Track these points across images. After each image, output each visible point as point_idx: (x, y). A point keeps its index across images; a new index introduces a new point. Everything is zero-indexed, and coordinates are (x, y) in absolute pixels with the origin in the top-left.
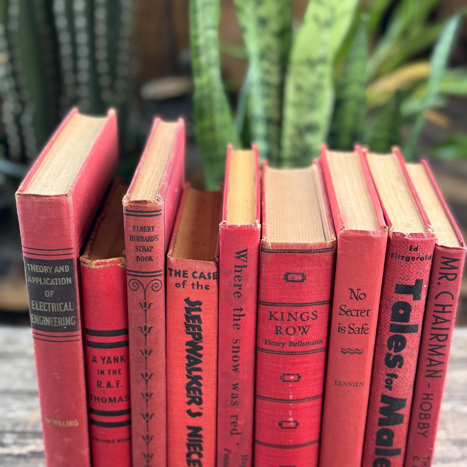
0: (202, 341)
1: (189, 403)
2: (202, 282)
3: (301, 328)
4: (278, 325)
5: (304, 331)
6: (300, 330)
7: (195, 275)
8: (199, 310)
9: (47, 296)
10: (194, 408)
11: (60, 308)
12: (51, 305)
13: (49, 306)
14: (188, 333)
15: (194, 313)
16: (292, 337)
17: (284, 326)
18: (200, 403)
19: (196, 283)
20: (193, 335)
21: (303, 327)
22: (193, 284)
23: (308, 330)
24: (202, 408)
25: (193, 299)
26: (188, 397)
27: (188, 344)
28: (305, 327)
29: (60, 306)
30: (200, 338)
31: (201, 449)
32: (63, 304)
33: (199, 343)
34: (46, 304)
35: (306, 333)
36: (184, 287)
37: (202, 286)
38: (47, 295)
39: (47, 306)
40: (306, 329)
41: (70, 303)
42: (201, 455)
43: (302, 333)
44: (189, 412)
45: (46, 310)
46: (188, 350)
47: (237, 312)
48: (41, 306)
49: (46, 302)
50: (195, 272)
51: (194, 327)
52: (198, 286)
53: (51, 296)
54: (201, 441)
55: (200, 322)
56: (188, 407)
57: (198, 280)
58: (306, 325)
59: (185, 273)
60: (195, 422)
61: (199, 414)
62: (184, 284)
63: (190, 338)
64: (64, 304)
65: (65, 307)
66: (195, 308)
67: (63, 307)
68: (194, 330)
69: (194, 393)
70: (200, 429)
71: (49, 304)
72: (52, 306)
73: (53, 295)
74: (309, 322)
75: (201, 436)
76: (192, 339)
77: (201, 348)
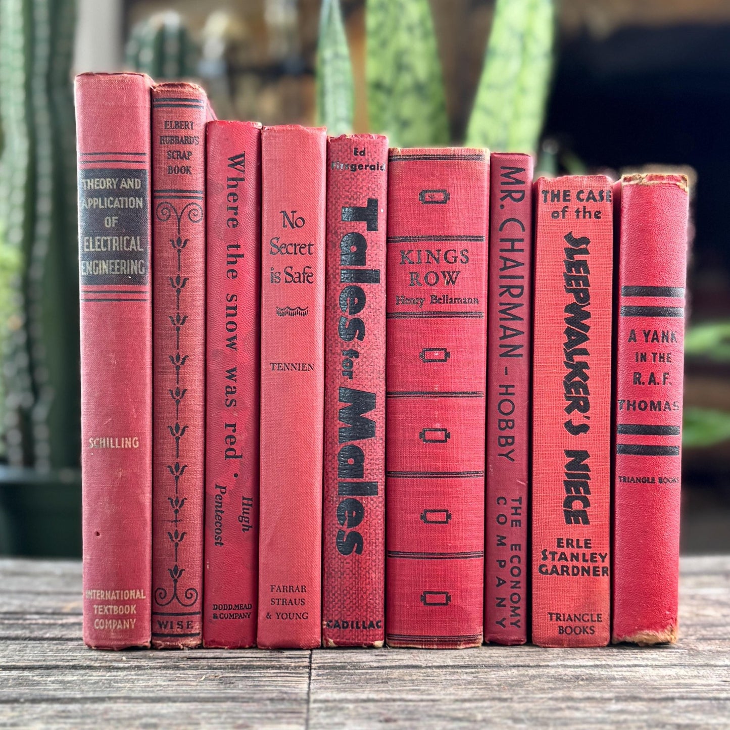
0: (589, 304)
1: (569, 410)
2: (591, 206)
3: (446, 274)
4: (414, 270)
5: (451, 278)
6: (445, 277)
7: (581, 196)
8: (586, 251)
9: (108, 227)
10: (577, 418)
11: (125, 245)
12: (111, 240)
13: (109, 242)
14: (569, 291)
15: (578, 257)
16: (434, 287)
17: (423, 272)
18: (585, 408)
19: (581, 209)
20: (576, 292)
21: (449, 273)
22: (578, 211)
23: (456, 278)
24: (588, 418)
25: (577, 236)
26: (568, 398)
27: (569, 308)
28: (451, 274)
29: (125, 242)
30: (586, 299)
31: (587, 491)
32: (128, 238)
33: (584, 306)
34: (105, 238)
35: (454, 282)
36: (564, 217)
37: (590, 213)
38: (108, 224)
39: (106, 242)
40: (454, 276)
41: (138, 238)
42: (587, 503)
43: (448, 283)
44: (568, 425)
45: (104, 250)
46: (568, 320)
47: (233, 251)
48: (97, 243)
49: (106, 236)
50: (582, 192)
51: (577, 279)
52: (585, 212)
53: (113, 225)
54: (587, 477)
55: (587, 271)
56: (568, 417)
57: (584, 203)
58: (454, 270)
59: (566, 194)
60: (577, 442)
61: (584, 428)
62: (564, 211)
63: (571, 299)
64: (131, 238)
65: (131, 244)
66: (581, 249)
67: (129, 242)
68: (578, 284)
69: (578, 392)
70: (584, 455)
71: (109, 238)
72: (114, 241)
73: (116, 224)
74: (458, 266)
75: (586, 467)
76: (575, 301)
77: (587, 315)
